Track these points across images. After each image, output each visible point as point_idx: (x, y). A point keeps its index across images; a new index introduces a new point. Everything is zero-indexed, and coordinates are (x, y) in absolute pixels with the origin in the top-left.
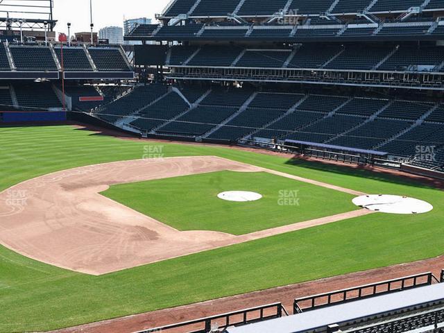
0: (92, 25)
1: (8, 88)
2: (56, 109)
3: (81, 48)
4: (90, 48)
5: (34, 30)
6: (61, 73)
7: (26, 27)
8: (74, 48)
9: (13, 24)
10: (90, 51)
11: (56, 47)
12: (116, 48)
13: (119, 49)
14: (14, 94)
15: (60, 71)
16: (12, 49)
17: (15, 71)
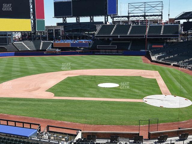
0: (169, 15)
1: (130, 42)
2: (144, 51)
3: (161, 25)
5: (155, 19)
6: (146, 36)
7: (151, 18)
8: (158, 25)
9: (147, 18)
10: (165, 26)
11: (150, 25)
12: (178, 24)
13: (179, 25)
14: (131, 44)
15: (146, 35)
16: (133, 27)
17: (128, 35)
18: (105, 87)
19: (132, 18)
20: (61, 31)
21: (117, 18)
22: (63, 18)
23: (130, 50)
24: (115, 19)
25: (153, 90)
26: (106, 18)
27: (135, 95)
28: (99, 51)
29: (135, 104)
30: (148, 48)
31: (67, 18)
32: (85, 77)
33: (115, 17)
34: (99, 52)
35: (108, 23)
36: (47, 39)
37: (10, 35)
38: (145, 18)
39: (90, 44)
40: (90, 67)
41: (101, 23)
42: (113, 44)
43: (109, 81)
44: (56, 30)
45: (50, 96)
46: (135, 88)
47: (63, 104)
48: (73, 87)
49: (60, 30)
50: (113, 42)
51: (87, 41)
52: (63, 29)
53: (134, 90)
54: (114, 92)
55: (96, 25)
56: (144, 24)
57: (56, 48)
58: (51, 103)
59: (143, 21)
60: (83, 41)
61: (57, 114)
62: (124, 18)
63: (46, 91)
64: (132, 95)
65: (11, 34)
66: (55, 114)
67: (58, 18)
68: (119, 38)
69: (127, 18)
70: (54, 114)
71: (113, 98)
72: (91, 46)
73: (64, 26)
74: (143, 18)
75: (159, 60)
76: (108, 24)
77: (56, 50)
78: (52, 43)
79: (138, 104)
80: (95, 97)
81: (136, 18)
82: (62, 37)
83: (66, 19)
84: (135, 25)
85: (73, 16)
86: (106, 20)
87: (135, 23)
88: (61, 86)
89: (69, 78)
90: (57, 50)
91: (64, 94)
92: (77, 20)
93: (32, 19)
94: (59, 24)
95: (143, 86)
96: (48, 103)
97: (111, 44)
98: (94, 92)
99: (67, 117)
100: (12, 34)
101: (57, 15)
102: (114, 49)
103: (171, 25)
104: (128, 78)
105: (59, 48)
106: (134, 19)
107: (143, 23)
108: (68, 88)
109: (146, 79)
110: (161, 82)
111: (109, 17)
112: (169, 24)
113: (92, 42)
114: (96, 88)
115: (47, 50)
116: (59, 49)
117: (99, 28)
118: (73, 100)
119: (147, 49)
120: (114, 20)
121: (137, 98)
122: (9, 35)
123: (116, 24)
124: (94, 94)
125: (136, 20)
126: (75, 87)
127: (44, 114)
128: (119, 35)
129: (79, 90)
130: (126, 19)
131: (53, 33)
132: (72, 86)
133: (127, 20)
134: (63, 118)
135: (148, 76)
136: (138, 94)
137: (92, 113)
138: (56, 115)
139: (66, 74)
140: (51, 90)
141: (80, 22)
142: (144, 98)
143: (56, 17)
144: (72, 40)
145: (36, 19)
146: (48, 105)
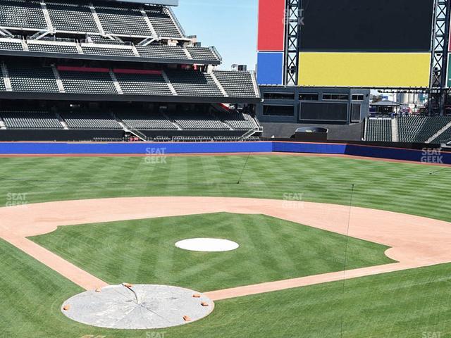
37: (361, 98)
65: (363, 94)
93: (436, 52)
100: (367, 95)
122: (354, 97)
145: (447, 52)
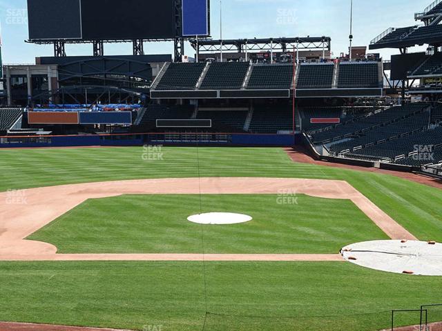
0: (351, 37)
1: (246, 109)
2: (287, 132)
3: (332, 63)
4: (341, 63)
5: (312, 50)
6: (292, 91)
7: (301, 47)
8: (323, 63)
9: (288, 46)
10: (341, 66)
11: (302, 64)
12: (376, 62)
13: (379, 63)
14: (250, 115)
15: (291, 89)
16: (254, 68)
17: (244, 89)
18: (210, 224)
19: (250, 46)
20: (49, 79)
21: (207, 47)
22: (55, 42)
23: (248, 132)
24: (201, 48)
25: (359, 229)
26: (179, 45)
27: (311, 242)
28: (163, 135)
29: (324, 267)
30: (299, 126)
31: (65, 44)
32: (143, 200)
33: (203, 43)
34: (162, 137)
35: (186, 57)
36: (9, 103)
38: (284, 48)
39: (135, 114)
40: (149, 175)
41: (165, 58)
42: (200, 115)
43: (215, 207)
44: (34, 78)
45: (45, 252)
46: (301, 224)
47: (94, 273)
48: (110, 225)
49: (46, 76)
50: (200, 109)
51: (127, 106)
52: (55, 74)
53: (300, 229)
54: (245, 235)
55: (152, 65)
56: (285, 63)
57: (37, 127)
58: (52, 274)
59: (279, 53)
60: (117, 108)
61: (81, 307)
62: (229, 46)
63: (27, 238)
64: (303, 241)
66: (75, 305)
67: (40, 42)
68: (218, 97)
69: (235, 47)
70: (71, 306)
71: (249, 253)
72: (138, 121)
73: (59, 67)
74: (279, 46)
75: (337, 155)
76: (184, 60)
77: (38, 133)
78: (25, 114)
79: (333, 268)
80: (192, 251)
81: (261, 45)
82: (54, 96)
83: (63, 45)
84: (261, 64)
85: (85, 39)
86: (179, 50)
87: (260, 59)
88: (72, 224)
89: (91, 203)
90: (41, 132)
91: (89, 245)
92: (95, 49)
94: (42, 61)
95: (322, 217)
96: (42, 273)
97: (194, 115)
98: (181, 238)
99: (117, 314)
101: (36, 35)
102: (204, 130)
103: (357, 63)
104: (270, 199)
105: (46, 128)
106: (256, 49)
107: (282, 58)
108: (96, 228)
109: (321, 200)
110: (368, 207)
111: (187, 44)
112: (351, 62)
113: (143, 110)
114: (184, 227)
115: (8, 132)
116: (45, 130)
117: (159, 72)
118: (124, 262)
119: (295, 129)
120: (200, 53)
121: (322, 250)
123: (208, 60)
124: (184, 243)
125: (259, 51)
126: (118, 226)
127: (36, 309)
128: (218, 91)
129: (135, 233)
130: (233, 49)
131: (25, 85)
132: (106, 222)
133: (237, 51)
134: (105, 317)
135: (325, 192)
136: (319, 240)
137: (197, 299)
138: (77, 309)
139: (80, 192)
140: (42, 235)
141: (104, 55)
142: (343, 249)
143: (34, 42)
144: (85, 105)
146: (42, 277)
